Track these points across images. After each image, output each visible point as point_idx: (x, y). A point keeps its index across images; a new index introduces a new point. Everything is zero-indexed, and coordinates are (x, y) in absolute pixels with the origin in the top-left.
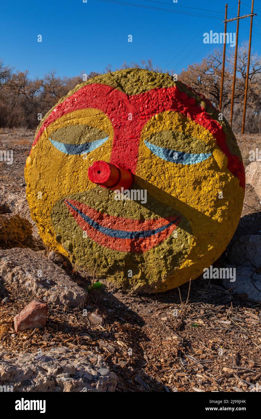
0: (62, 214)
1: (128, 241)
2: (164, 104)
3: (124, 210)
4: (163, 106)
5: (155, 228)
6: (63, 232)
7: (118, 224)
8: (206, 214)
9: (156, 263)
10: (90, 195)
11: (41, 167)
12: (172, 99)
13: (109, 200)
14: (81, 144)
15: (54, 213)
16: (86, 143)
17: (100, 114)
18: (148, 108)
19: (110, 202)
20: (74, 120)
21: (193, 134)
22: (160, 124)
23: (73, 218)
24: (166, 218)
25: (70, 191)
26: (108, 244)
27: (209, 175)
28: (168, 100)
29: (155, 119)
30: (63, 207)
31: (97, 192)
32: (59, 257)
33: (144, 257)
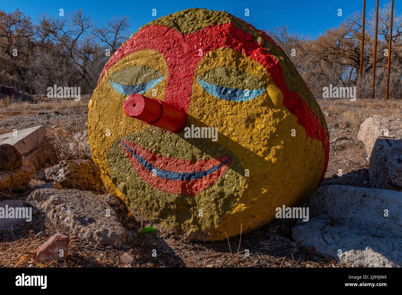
0: (117, 155)
1: (179, 183)
2: (218, 40)
3: (176, 150)
4: (217, 43)
5: (206, 169)
6: (118, 174)
7: (170, 165)
8: (258, 154)
9: (207, 207)
10: (144, 135)
11: (100, 108)
12: (226, 35)
13: (161, 140)
14: (138, 85)
15: (110, 154)
16: (143, 83)
17: (156, 54)
18: (202, 45)
19: (162, 142)
20: (132, 62)
21: (247, 70)
22: (213, 61)
23: (128, 159)
24: (217, 159)
25: (125, 132)
26: (160, 186)
27: (262, 112)
28: (222, 37)
29: (208, 56)
30: (118, 148)
31: (150, 132)
32: (115, 200)
33: (196, 200)
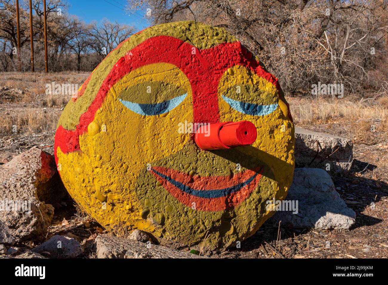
0: (148, 185)
1: (222, 199)
2: (233, 58)
3: (214, 168)
4: (232, 60)
5: (244, 181)
6: (153, 205)
7: (210, 184)
8: (282, 159)
9: (248, 215)
10: (178, 157)
11: (113, 133)
12: (239, 54)
13: (197, 160)
14: (158, 103)
15: (139, 186)
16: (164, 101)
17: (174, 69)
18: (220, 62)
19: (199, 162)
20: (145, 76)
21: (259, 87)
22: (233, 79)
23: (162, 187)
24: (252, 169)
25: (154, 157)
26: (204, 207)
27: (280, 124)
28: (236, 55)
29: (228, 74)
30: (148, 177)
31: (184, 154)
32: (145, 235)
33: (236, 211)
